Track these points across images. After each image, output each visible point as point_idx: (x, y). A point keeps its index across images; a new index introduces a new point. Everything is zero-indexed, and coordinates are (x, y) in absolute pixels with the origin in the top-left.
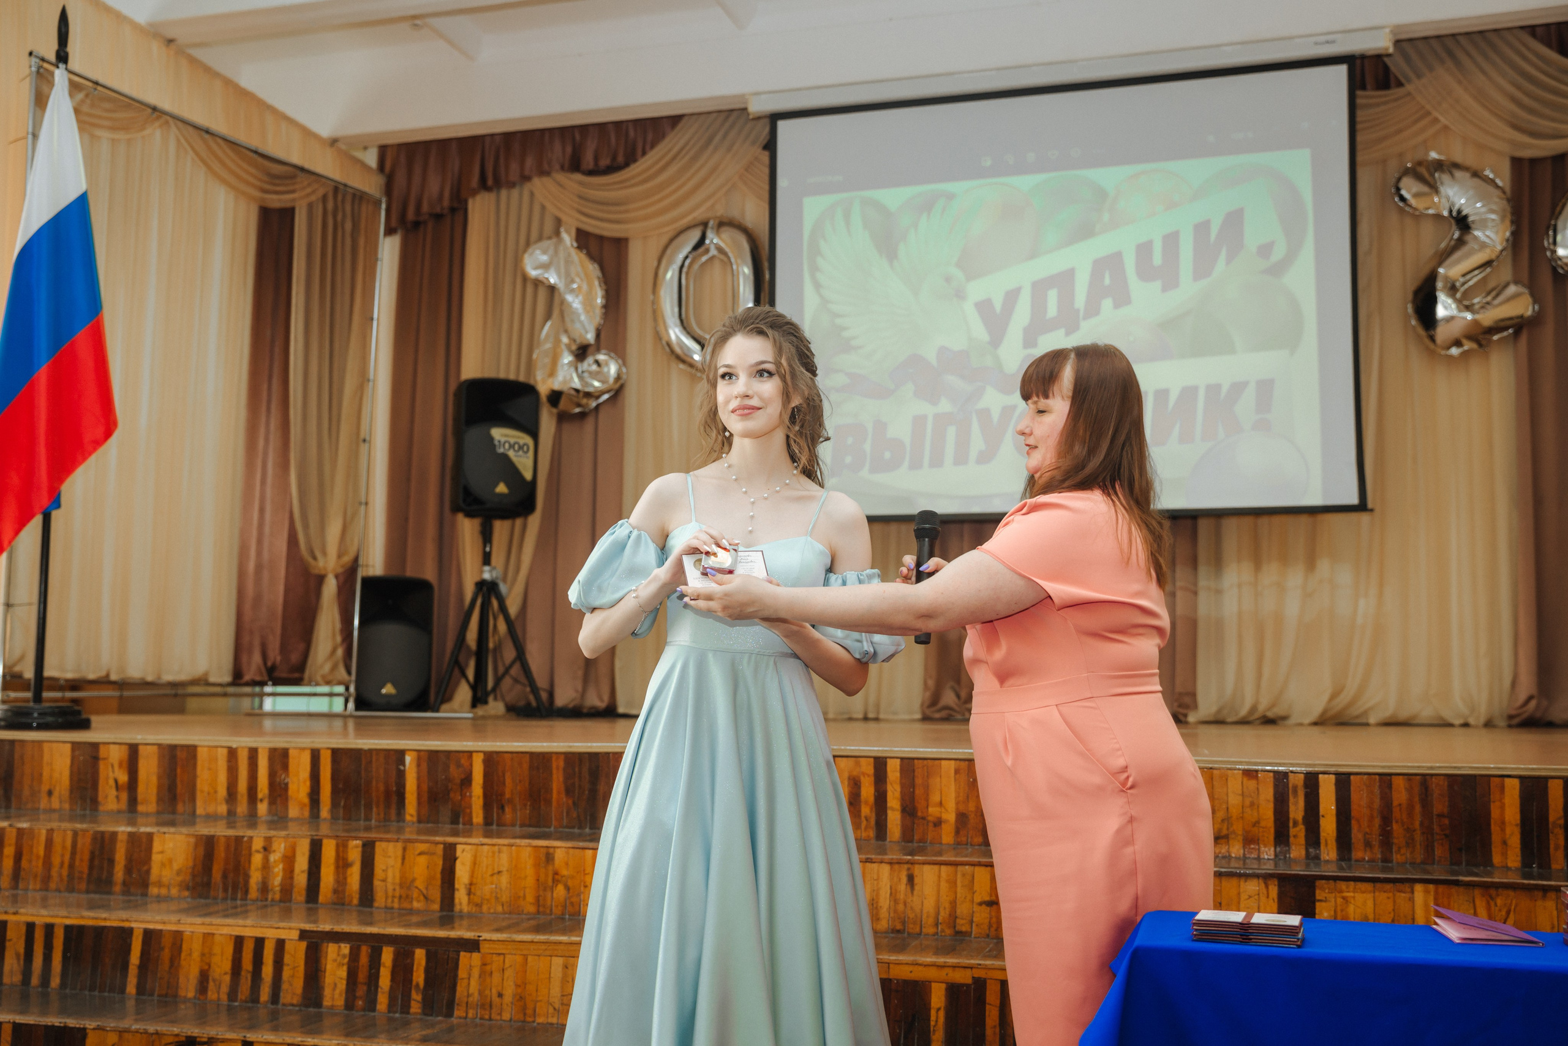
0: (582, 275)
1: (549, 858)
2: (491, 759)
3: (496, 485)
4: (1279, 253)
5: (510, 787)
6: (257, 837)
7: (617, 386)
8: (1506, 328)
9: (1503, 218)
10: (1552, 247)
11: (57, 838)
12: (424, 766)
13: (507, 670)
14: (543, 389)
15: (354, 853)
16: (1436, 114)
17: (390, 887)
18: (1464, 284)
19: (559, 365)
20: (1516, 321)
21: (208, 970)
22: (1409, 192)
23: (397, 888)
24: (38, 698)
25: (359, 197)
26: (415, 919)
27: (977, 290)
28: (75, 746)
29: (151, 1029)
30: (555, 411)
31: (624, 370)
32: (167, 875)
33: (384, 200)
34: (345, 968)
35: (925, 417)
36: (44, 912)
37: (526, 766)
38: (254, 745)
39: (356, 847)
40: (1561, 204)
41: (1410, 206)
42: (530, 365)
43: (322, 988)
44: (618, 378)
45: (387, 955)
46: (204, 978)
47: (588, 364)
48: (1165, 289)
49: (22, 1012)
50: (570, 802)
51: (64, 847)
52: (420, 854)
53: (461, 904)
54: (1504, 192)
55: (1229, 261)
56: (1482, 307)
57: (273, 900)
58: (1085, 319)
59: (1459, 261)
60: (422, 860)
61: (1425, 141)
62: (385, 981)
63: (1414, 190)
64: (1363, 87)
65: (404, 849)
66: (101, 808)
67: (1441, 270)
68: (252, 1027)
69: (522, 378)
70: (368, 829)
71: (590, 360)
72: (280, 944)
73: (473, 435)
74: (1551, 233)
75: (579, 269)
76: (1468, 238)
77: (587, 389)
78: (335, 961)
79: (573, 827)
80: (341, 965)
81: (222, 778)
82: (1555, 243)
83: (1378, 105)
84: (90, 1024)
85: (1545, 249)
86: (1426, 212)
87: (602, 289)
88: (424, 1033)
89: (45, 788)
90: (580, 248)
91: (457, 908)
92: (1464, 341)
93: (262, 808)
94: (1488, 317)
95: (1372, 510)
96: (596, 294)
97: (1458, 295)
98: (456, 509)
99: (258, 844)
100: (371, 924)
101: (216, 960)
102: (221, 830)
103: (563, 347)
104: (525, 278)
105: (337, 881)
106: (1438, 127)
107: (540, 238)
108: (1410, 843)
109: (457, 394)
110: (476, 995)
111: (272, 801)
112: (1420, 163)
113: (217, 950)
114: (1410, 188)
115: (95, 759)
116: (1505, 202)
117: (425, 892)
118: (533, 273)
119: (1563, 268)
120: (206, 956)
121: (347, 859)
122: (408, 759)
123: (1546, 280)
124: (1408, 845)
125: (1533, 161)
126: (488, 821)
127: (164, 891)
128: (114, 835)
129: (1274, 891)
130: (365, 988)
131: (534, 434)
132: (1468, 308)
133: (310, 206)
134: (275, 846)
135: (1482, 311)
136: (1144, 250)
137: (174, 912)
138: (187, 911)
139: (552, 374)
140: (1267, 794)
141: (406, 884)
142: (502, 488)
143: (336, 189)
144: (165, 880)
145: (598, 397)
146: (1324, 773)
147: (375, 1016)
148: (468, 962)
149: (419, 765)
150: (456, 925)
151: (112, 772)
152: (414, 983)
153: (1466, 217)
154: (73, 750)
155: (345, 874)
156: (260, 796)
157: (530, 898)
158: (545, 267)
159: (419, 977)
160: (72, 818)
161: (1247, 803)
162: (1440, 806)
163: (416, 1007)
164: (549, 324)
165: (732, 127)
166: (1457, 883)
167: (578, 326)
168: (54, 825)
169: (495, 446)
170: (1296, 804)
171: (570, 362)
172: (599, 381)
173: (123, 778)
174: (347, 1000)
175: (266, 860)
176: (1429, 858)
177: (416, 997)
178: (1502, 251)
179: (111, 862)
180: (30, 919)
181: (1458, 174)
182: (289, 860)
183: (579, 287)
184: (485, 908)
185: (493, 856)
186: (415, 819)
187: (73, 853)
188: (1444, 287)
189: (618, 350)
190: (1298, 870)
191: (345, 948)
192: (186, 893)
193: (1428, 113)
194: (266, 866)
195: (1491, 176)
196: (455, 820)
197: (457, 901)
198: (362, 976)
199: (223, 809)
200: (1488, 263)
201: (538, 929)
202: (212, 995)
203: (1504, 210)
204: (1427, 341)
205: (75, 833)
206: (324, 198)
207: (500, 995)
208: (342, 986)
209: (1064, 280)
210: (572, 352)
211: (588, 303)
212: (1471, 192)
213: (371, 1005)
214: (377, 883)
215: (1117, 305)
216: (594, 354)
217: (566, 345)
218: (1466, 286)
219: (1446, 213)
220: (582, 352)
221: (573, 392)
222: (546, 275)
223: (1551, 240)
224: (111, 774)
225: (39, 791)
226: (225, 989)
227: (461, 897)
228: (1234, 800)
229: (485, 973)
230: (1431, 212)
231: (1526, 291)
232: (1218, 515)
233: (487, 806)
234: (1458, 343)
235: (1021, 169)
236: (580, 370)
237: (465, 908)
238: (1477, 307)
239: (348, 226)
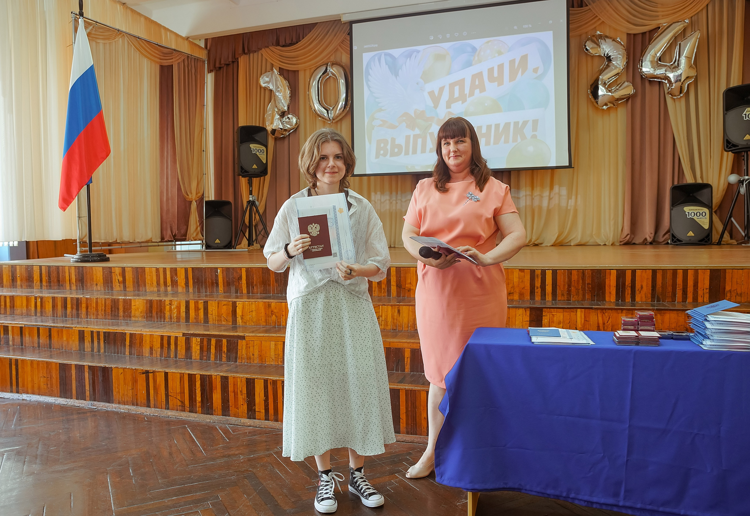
1: (269, 306)
2: (248, 270)
3: (253, 165)
4: (540, 72)
5: (256, 279)
6: (167, 299)
7: (296, 127)
8: (624, 99)
9: (623, 57)
10: (641, 68)
11: (99, 301)
12: (225, 273)
13: (260, 233)
14: (269, 129)
15: (201, 306)
16: (599, 17)
17: (214, 317)
18: (609, 82)
19: (274, 119)
20: (627, 96)
21: (152, 347)
22: (589, 47)
23: (217, 317)
24: (91, 251)
25: (198, 59)
26: (223, 328)
27: (429, 87)
28: (103, 268)
29: (134, 368)
30: (273, 137)
32: (138, 314)
33: (207, 60)
34: (199, 346)
35: (409, 136)
36: (96, 327)
37: (261, 272)
38: (165, 267)
39: (202, 303)
40: (644, 51)
41: (590, 52)
42: (264, 120)
43: (192, 353)
44: (296, 123)
45: (213, 341)
46: (151, 349)
47: (285, 119)
48: (499, 85)
49: (92, 362)
50: (277, 285)
51: (102, 304)
52: (223, 305)
53: (239, 322)
54: (624, 47)
55: (522, 74)
56: (615, 91)
57: (174, 322)
58: (469, 97)
59: (607, 74)
60: (225, 307)
61: (595, 28)
62: (213, 350)
63: (591, 46)
64: (573, 7)
65: (218, 303)
66: (114, 290)
67: (600, 77)
68: (167, 367)
69: (261, 125)
70: (206, 296)
71: (286, 117)
72: (176, 338)
73: (243, 147)
74: (640, 62)
75: (281, 83)
76: (610, 64)
77: (285, 128)
78: (195, 343)
79: (279, 294)
80: (197, 345)
81: (155, 278)
82: (642, 66)
83: (578, 13)
84: (113, 366)
85: (639, 68)
86: (596, 54)
87: (289, 90)
88: (227, 368)
89: (95, 283)
90: (280, 75)
91: (238, 324)
92: (608, 104)
93: (169, 289)
94: (617, 95)
95: (574, 168)
96: (287, 92)
97: (606, 86)
98: (239, 174)
99: (167, 303)
100: (208, 331)
101: (154, 343)
102: (155, 298)
104: (261, 87)
105: (196, 315)
106: (600, 22)
107: (266, 72)
108: (578, 294)
109: (238, 132)
110: (245, 355)
111: (173, 286)
112: (593, 36)
113: (155, 340)
114: (589, 46)
115: (111, 272)
116: (624, 50)
117: (226, 318)
118: (264, 85)
119: (644, 76)
120: (151, 342)
121: (198, 307)
122: (219, 271)
123: (638, 80)
124: (576, 294)
125: (635, 35)
126: (248, 292)
127: (137, 319)
128: (119, 299)
129: (528, 313)
130: (206, 353)
131: (266, 146)
132: (610, 91)
133: (179, 63)
134: (173, 303)
135: (615, 92)
136: (491, 71)
137: (139, 327)
138: (144, 326)
139: (272, 123)
140: (528, 277)
141: (219, 315)
142: (255, 166)
143: (188, 57)
144: (136, 315)
145: (289, 131)
146: (547, 270)
147: (210, 362)
148: (242, 344)
149: (223, 273)
150: (238, 330)
151: (117, 277)
152: (223, 351)
153: (610, 56)
154: (103, 270)
155: (198, 312)
156: (168, 285)
157: (263, 320)
158: (268, 82)
159: (225, 349)
160: (105, 294)
161: (521, 281)
162: (588, 280)
163: (224, 359)
164: (270, 104)
165: (335, 27)
166: (592, 308)
167: (281, 104)
168: (98, 296)
169: (252, 151)
170: (538, 281)
171: (278, 118)
172: (289, 125)
173: (121, 279)
174: (200, 357)
175: (171, 307)
176: (584, 299)
177: (224, 355)
178: (623, 69)
179: (118, 309)
180: (92, 330)
181: (607, 40)
182: (179, 308)
183: (281, 90)
184: (247, 323)
185: (250, 306)
186: (223, 292)
187: (105, 306)
188: (601, 83)
189: (296, 113)
190: (537, 305)
191: (199, 339)
192: (145, 320)
193: (597, 16)
194: (171, 310)
195: (619, 41)
196: (237, 292)
197: (238, 321)
198: (205, 349)
199: (156, 289)
200: (618, 74)
201: (266, 331)
202: (154, 355)
203: (624, 54)
204: (595, 104)
205: (105, 299)
206: (184, 60)
207: (253, 355)
208: (198, 352)
209: (461, 83)
210: (279, 114)
211: (284, 96)
212: (612, 47)
213: (209, 358)
214: (209, 315)
215: (481, 92)
216: (287, 115)
217: (277, 112)
218: (610, 83)
219: (603, 55)
220: (283, 114)
222: (268, 86)
223: (640, 65)
224: (116, 277)
225: (93, 284)
226: (159, 353)
227: (239, 319)
228: (516, 280)
229: (248, 347)
230: (597, 55)
231: (631, 85)
232: (519, 170)
233: (248, 287)
234: (606, 105)
235: (445, 40)
236: (282, 121)
237: (241, 324)
238: (613, 90)
239: (193, 71)
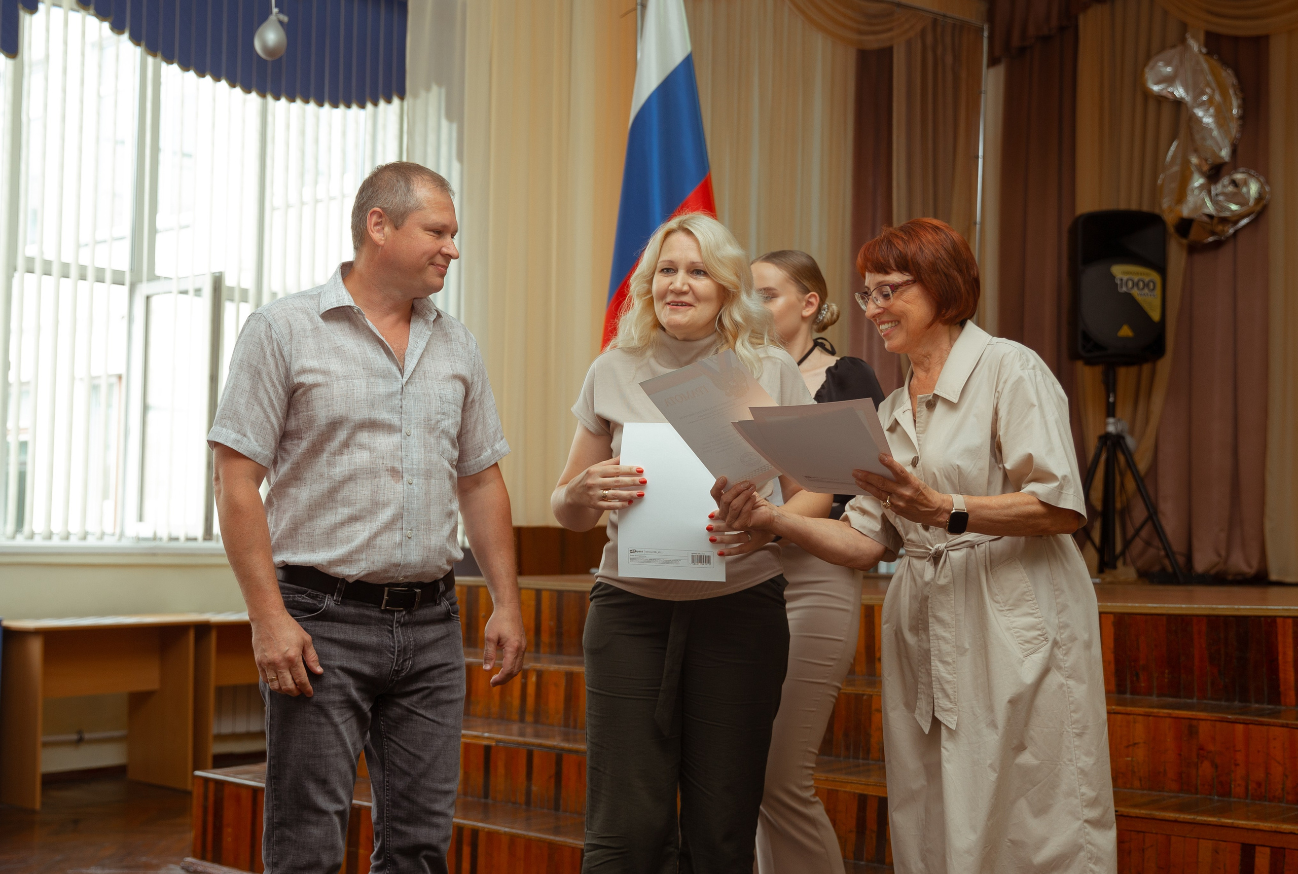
0: (1214, 85)
1: (1192, 731)
3: (1120, 328)
5: (1144, 652)
7: (1259, 208)
13: (1137, 532)
14: (1170, 219)
19: (1190, 187)
25: (960, 27)
30: (1184, 241)
31: (1267, 189)
33: (986, 27)
42: (1156, 192)
44: (1260, 198)
47: (1223, 186)
69: (1145, 208)
71: (1226, 180)
73: (1091, 275)
75: (1210, 78)
77: (1223, 215)
79: (1220, 699)
87: (1237, 99)
90: (1209, 53)
96: (1231, 104)
98: (1074, 356)
103: (1193, 168)
104: (1147, 94)
107: (1163, 48)
109: (1073, 231)
118: (1156, 88)
126: (1121, 689)
131: (1162, 270)
133: (909, 43)
139: (1181, 198)
142: (1126, 331)
143: (935, 21)
145: (1236, 222)
158: (1170, 80)
164: (1175, 144)
167: (1209, 142)
169: (1117, 285)
171: (1201, 187)
172: (1236, 204)
183: (1211, 101)
189: (1259, 168)
206: (923, 33)
210: (1203, 174)
211: (1221, 117)
216: (1230, 174)
217: (1196, 166)
220: (1215, 173)
221: (1205, 219)
222: (1170, 89)
233: (1119, 673)
236: (1213, 193)
239: (949, 59)
